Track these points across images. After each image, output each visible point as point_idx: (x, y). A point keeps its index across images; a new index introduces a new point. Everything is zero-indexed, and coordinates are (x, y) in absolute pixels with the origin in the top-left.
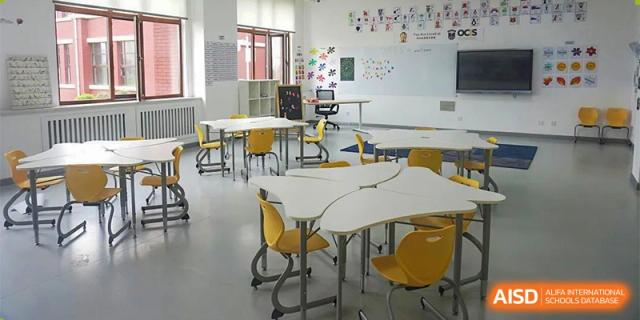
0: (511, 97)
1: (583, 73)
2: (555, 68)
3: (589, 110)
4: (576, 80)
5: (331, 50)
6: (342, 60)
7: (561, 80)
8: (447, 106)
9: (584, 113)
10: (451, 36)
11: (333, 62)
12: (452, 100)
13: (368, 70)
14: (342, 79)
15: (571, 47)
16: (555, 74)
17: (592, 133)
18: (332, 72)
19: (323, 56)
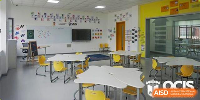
0: (86, 42)
1: (100, 36)
2: (94, 34)
3: (102, 44)
4: (99, 37)
5: (22, 26)
6: (28, 31)
7: (96, 37)
8: (69, 46)
9: (101, 45)
10: (70, 24)
11: (23, 31)
12: (70, 44)
13: (40, 35)
14: (28, 38)
15: (97, 30)
16: (95, 36)
17: (102, 50)
18: (23, 35)
19: (18, 29)
